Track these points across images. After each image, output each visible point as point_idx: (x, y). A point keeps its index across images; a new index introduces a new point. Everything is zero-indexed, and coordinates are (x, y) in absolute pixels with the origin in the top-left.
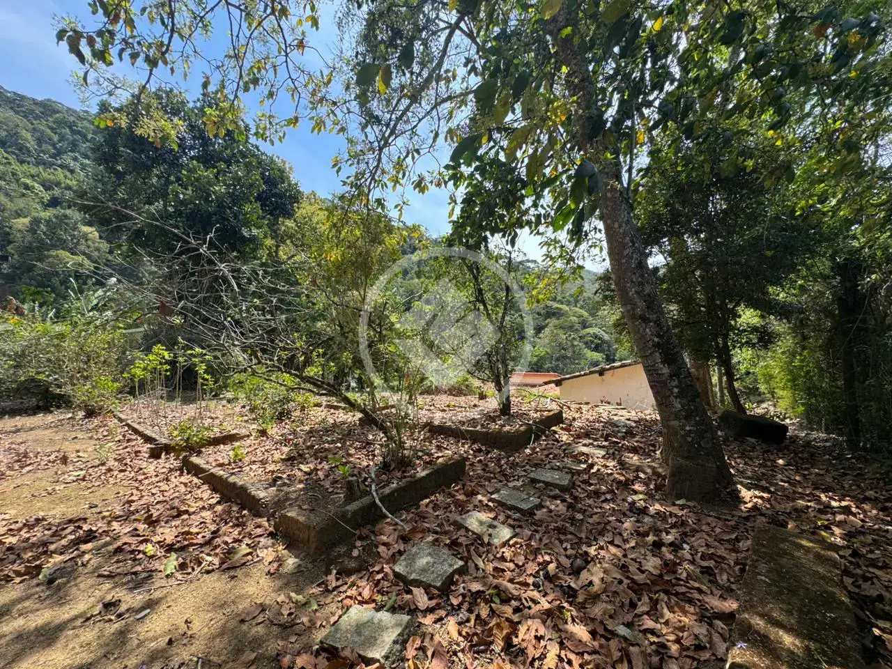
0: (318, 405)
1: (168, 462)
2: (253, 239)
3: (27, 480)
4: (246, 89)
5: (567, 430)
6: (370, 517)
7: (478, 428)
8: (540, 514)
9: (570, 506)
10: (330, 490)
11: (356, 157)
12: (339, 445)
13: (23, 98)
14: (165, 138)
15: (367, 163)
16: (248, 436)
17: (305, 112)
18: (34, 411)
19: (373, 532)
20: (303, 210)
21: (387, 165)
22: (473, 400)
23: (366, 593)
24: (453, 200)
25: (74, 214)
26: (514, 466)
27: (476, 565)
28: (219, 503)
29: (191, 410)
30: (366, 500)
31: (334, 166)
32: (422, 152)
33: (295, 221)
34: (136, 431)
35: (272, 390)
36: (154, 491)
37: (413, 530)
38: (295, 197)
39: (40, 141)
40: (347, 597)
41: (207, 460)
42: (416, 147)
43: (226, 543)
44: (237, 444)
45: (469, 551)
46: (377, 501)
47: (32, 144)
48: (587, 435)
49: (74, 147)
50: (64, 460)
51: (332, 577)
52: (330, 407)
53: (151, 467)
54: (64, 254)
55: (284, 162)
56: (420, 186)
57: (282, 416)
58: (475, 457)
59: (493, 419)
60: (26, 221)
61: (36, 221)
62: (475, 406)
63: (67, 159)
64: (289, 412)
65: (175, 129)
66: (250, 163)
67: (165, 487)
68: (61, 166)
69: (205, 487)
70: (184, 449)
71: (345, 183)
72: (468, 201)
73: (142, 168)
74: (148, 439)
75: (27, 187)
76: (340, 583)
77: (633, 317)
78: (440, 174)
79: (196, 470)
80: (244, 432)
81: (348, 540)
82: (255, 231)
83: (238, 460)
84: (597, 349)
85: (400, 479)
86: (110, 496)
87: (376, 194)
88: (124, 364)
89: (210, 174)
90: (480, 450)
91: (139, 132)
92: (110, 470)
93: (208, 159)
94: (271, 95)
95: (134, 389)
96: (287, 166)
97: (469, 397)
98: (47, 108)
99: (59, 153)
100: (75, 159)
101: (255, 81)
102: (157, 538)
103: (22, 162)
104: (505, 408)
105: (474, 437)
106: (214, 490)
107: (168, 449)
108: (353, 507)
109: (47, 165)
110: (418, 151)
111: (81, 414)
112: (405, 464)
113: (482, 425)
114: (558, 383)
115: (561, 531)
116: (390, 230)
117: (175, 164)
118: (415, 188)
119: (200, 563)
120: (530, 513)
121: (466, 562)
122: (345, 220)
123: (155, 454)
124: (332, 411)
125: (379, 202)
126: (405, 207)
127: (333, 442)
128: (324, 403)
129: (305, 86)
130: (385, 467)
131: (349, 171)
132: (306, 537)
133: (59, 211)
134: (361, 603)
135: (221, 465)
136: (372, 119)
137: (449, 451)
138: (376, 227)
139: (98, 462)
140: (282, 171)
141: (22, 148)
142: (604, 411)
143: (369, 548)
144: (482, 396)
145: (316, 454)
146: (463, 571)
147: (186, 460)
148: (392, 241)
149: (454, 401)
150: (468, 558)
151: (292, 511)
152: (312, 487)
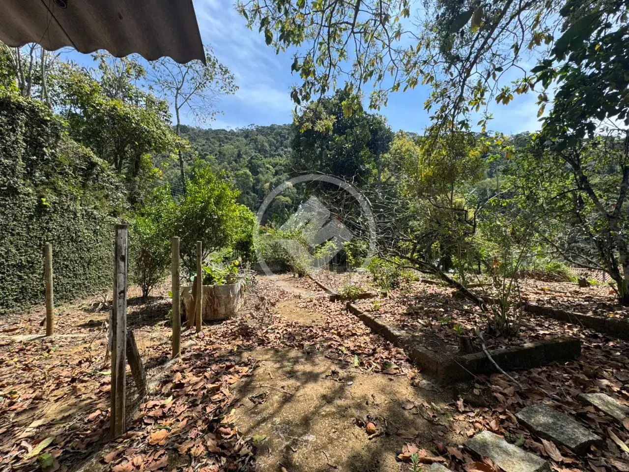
0: (417, 280)
1: (339, 305)
2: (366, 171)
3: (287, 304)
6: (484, 368)
7: (590, 314)
10: (446, 341)
12: (442, 310)
13: (264, 127)
15: (449, 97)
16: (377, 296)
19: (489, 381)
20: (395, 145)
23: (494, 426)
24: (544, 99)
27: (618, 446)
28: (371, 333)
30: (479, 355)
31: (426, 108)
32: (504, 68)
33: (390, 153)
34: (321, 286)
35: (388, 268)
36: (337, 319)
37: (530, 391)
39: (270, 146)
40: (477, 422)
41: (361, 306)
42: (497, 66)
43: (382, 358)
44: (372, 300)
45: (605, 430)
46: (490, 357)
47: (268, 148)
49: (282, 144)
51: (460, 403)
52: (425, 282)
53: (333, 306)
54: (281, 197)
55: (381, 117)
56: (504, 98)
57: (394, 285)
59: (611, 308)
60: (268, 184)
61: (271, 184)
62: (577, 292)
63: (280, 151)
64: (398, 283)
65: (332, 121)
67: (341, 318)
68: (278, 155)
69: (362, 322)
70: (346, 299)
71: (432, 118)
72: (564, 93)
74: (327, 291)
75: (268, 169)
76: (467, 409)
78: (526, 80)
79: (355, 312)
80: (374, 293)
81: (468, 380)
82: (367, 166)
83: (376, 310)
85: (507, 345)
86: (318, 318)
89: (341, 138)
90: (596, 337)
92: (315, 305)
93: (339, 130)
94: (380, 77)
96: (383, 118)
97: (565, 283)
98: (272, 128)
99: (277, 148)
100: (282, 150)
102: (346, 345)
103: (265, 157)
105: (586, 323)
106: (366, 324)
107: (338, 297)
108: (469, 357)
109: (273, 156)
110: (500, 69)
111: (297, 275)
112: (510, 333)
113: (595, 312)
118: (498, 102)
119: (371, 366)
121: (604, 438)
122: (433, 145)
123: (332, 300)
124: (428, 285)
125: (464, 124)
126: (488, 121)
127: (436, 307)
128: (421, 279)
130: (490, 332)
131: (436, 107)
132: (435, 369)
133: (278, 177)
134: (488, 430)
135: (368, 311)
136: (453, 60)
139: (309, 300)
140: (380, 123)
141: (265, 151)
143: (487, 391)
144: (583, 283)
145: (428, 314)
146: (602, 445)
147: (348, 305)
148: (474, 153)
149: (546, 285)
150: (606, 436)
151: (421, 349)
152: (430, 335)
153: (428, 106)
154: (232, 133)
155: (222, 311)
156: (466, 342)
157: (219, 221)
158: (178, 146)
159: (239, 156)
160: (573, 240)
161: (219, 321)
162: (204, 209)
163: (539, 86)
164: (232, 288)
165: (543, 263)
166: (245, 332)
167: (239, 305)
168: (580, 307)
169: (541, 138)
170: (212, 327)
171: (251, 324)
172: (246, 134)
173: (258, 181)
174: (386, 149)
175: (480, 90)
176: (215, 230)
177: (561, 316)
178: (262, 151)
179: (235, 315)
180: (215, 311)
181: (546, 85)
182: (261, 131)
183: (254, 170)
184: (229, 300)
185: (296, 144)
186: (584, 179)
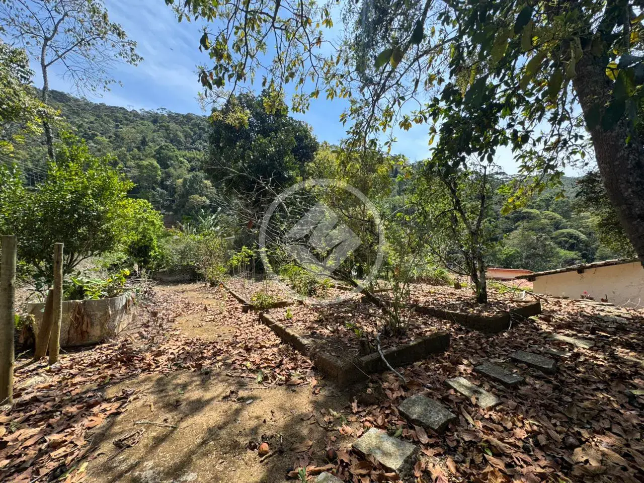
0: (333, 286)
1: (251, 316)
2: (290, 178)
3: (190, 318)
4: (287, 81)
5: (547, 319)
6: (377, 368)
8: (523, 390)
9: (555, 388)
10: (349, 345)
11: (356, 112)
12: (350, 315)
13: (179, 115)
14: (241, 123)
15: (364, 115)
16: (293, 304)
17: (323, 87)
18: (189, 282)
19: (380, 379)
20: (320, 155)
21: (378, 114)
22: (450, 289)
23: (380, 421)
24: (433, 130)
25: (201, 174)
26: (493, 345)
27: (467, 420)
28: (281, 343)
29: (260, 285)
30: (374, 355)
32: (406, 98)
33: (315, 163)
34: (234, 296)
36: (247, 331)
37: (411, 383)
38: (314, 147)
39: (186, 137)
40: (366, 420)
41: (274, 316)
42: (401, 95)
43: (288, 369)
44: (287, 308)
45: (459, 408)
46: (383, 357)
47: (183, 139)
48: (569, 326)
49: (200, 137)
50: (206, 309)
51: (354, 405)
52: (340, 288)
53: (244, 317)
54: (197, 196)
55: (307, 125)
56: (405, 125)
57: (311, 292)
58: (457, 334)
59: (470, 306)
60: (181, 180)
61: (185, 180)
62: (452, 294)
63: (197, 145)
64: (315, 290)
65: (246, 115)
66: (288, 130)
67: (252, 330)
68: (195, 149)
69: (273, 333)
70: (259, 309)
71: (349, 133)
72: (446, 129)
73: (231, 142)
74: (241, 301)
75: (182, 163)
76: (360, 410)
77: (630, 217)
78: (421, 112)
79: (267, 322)
80: (290, 301)
81: (363, 380)
82: (291, 173)
83: (289, 318)
84: (571, 248)
85: (397, 344)
86: (227, 331)
87: (371, 136)
88: (227, 258)
89: (265, 141)
90: (460, 330)
91: (227, 122)
92: (225, 317)
93: (265, 132)
94: (302, 80)
95: (233, 271)
96: (309, 127)
97: (446, 287)
98: (189, 118)
99: (194, 141)
100: (201, 144)
101: (292, 75)
102: (251, 360)
103: (179, 149)
104: (482, 297)
105: (452, 318)
106: (277, 335)
107: (251, 307)
108: (365, 359)
109: (189, 149)
110: (403, 98)
111: (209, 284)
112: (401, 333)
114: (531, 279)
115: (547, 407)
116: (381, 161)
117: (248, 138)
118: (401, 127)
119: (275, 379)
120: (515, 387)
121: (458, 416)
122: (349, 158)
123: (245, 310)
124: (342, 291)
126: (393, 143)
127: (346, 312)
128: (337, 286)
129: (322, 69)
130: (385, 333)
131: (351, 122)
132: (336, 374)
133: (194, 173)
134: (376, 426)
135: (280, 320)
136: (368, 81)
137: (433, 328)
138: (371, 159)
139: (218, 312)
140: (306, 131)
141: (179, 142)
142: (588, 307)
143: (379, 390)
144: (458, 286)
145: (336, 320)
146: (455, 422)
147: (261, 315)
148: (383, 169)
149: (433, 289)
150: (459, 413)
151: (326, 355)
152: (336, 341)
153: (343, 119)
154: (136, 115)
155: (96, 332)
156: (365, 345)
157: (99, 218)
158: (40, 115)
159: (144, 142)
160: (452, 252)
161: (91, 346)
162: (76, 201)
163: (430, 120)
164: (113, 303)
165: (432, 270)
166: (127, 357)
167: (123, 323)
168: (452, 306)
169: (431, 165)
170: (76, 355)
171: (138, 345)
172: (155, 119)
173: (168, 176)
174: (310, 158)
175: (388, 114)
176: (93, 229)
177: (438, 314)
178: (175, 140)
179: (115, 336)
180: (83, 334)
181: (435, 120)
182: (174, 118)
183: (164, 162)
184: (106, 318)
185: (215, 140)
186: (458, 202)
